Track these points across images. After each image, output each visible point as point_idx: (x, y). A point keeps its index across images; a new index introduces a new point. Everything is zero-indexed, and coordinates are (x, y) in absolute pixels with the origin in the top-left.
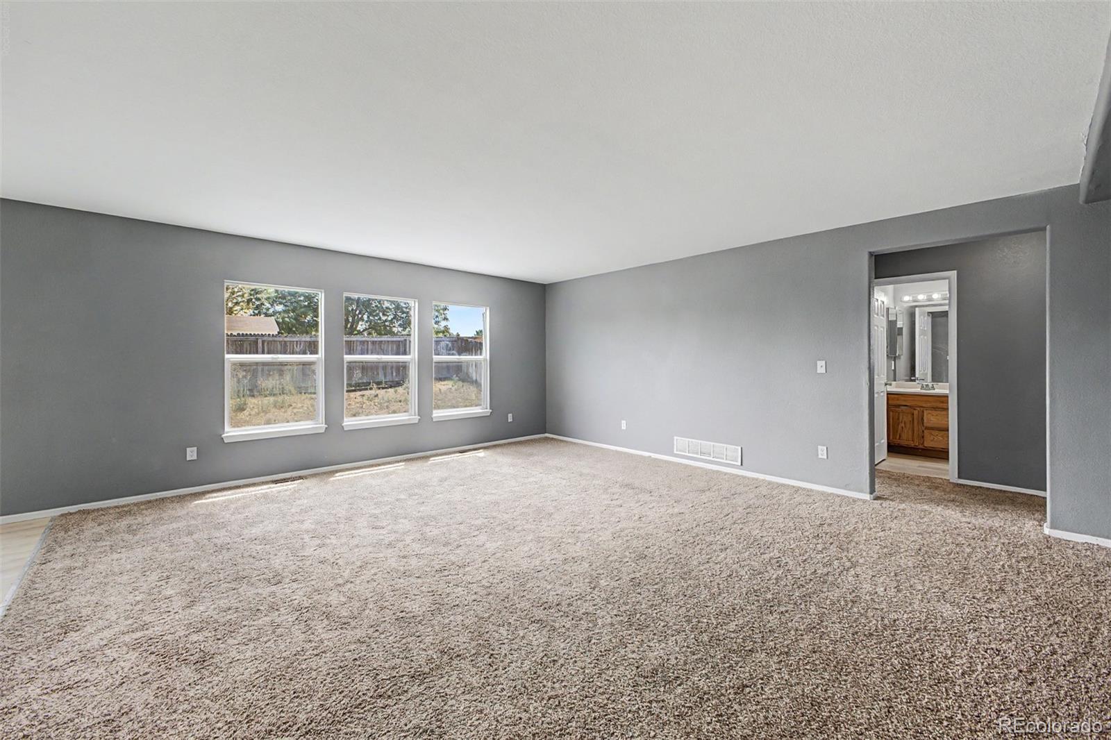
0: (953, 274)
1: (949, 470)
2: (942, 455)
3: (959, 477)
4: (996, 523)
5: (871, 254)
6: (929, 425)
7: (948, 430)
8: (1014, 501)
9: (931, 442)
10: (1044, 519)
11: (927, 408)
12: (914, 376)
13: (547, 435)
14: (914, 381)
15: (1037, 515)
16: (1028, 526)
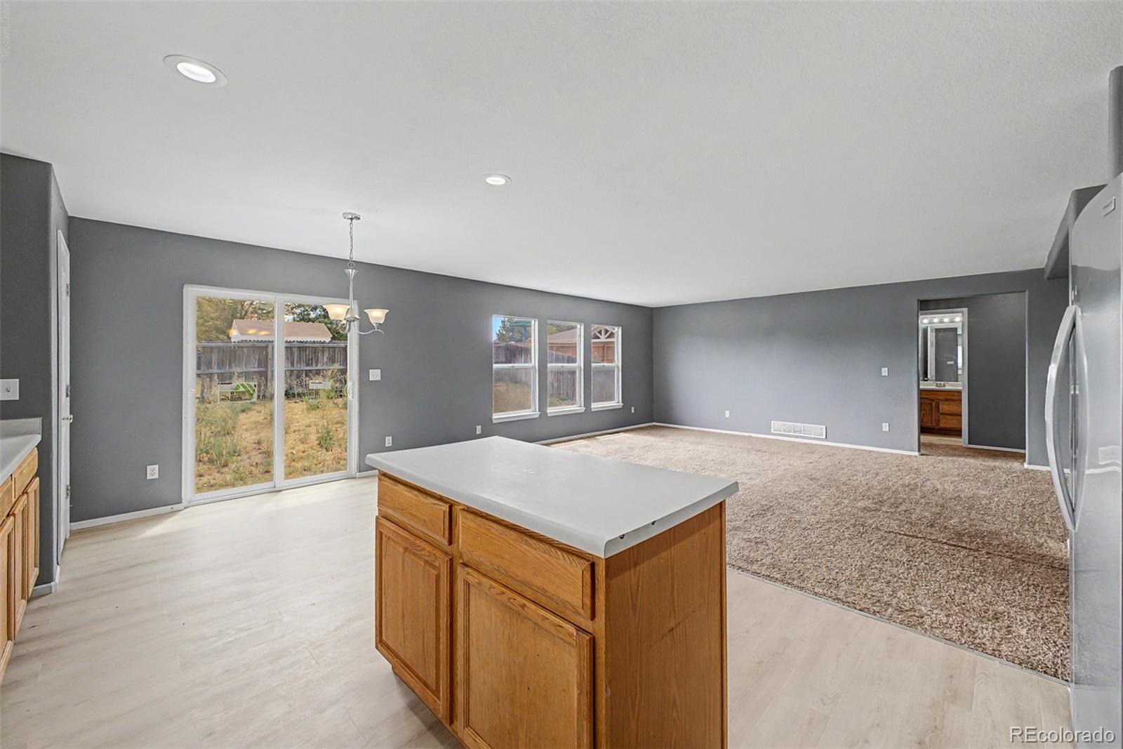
0: (965, 310)
1: (963, 441)
2: (957, 433)
3: (969, 443)
4: (997, 464)
5: (918, 300)
6: (944, 412)
7: (961, 415)
8: (1006, 455)
9: (945, 423)
10: (1025, 461)
11: (942, 400)
12: (927, 377)
13: (654, 423)
14: (927, 381)
15: (1020, 461)
16: (1016, 465)
